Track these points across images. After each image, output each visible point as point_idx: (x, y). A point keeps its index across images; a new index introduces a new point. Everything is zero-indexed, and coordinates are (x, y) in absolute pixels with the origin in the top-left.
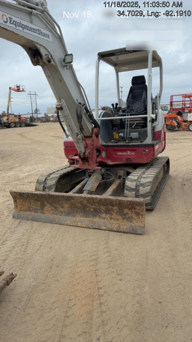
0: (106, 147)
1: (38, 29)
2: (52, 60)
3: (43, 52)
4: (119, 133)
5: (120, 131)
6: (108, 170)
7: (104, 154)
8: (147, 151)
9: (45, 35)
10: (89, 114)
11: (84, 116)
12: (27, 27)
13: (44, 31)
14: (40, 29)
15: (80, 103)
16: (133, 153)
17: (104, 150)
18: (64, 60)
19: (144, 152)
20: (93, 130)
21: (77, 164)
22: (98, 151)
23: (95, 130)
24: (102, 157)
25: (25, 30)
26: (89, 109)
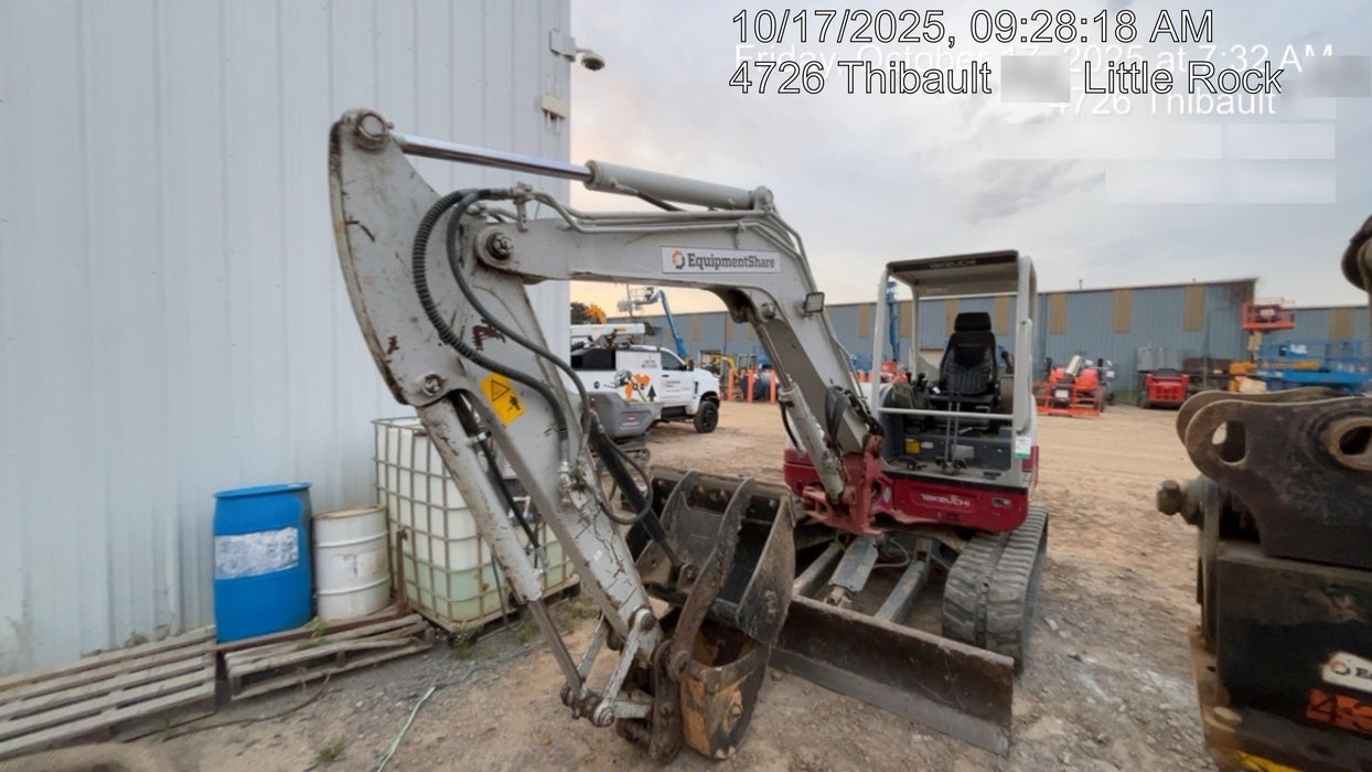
0: (894, 479)
1: (751, 257)
2: (777, 312)
3: (758, 300)
4: (920, 441)
5: (923, 435)
6: (891, 534)
7: (887, 494)
8: (1007, 502)
9: (764, 263)
10: (858, 408)
11: (846, 415)
12: (726, 262)
13: (761, 256)
14: (753, 254)
15: (840, 389)
16: (967, 503)
17: (888, 485)
18: (805, 305)
19: (997, 505)
20: (866, 440)
21: (820, 513)
22: (877, 487)
23: (873, 440)
24: (883, 503)
25: (721, 269)
26: (859, 394)
